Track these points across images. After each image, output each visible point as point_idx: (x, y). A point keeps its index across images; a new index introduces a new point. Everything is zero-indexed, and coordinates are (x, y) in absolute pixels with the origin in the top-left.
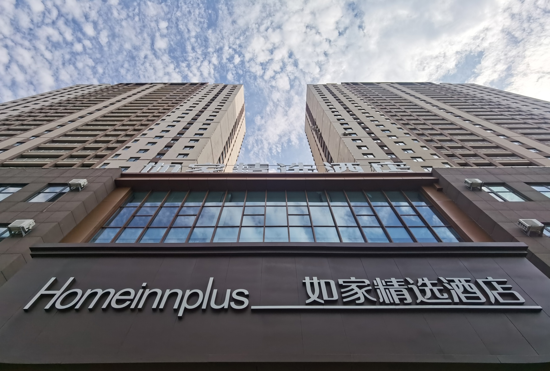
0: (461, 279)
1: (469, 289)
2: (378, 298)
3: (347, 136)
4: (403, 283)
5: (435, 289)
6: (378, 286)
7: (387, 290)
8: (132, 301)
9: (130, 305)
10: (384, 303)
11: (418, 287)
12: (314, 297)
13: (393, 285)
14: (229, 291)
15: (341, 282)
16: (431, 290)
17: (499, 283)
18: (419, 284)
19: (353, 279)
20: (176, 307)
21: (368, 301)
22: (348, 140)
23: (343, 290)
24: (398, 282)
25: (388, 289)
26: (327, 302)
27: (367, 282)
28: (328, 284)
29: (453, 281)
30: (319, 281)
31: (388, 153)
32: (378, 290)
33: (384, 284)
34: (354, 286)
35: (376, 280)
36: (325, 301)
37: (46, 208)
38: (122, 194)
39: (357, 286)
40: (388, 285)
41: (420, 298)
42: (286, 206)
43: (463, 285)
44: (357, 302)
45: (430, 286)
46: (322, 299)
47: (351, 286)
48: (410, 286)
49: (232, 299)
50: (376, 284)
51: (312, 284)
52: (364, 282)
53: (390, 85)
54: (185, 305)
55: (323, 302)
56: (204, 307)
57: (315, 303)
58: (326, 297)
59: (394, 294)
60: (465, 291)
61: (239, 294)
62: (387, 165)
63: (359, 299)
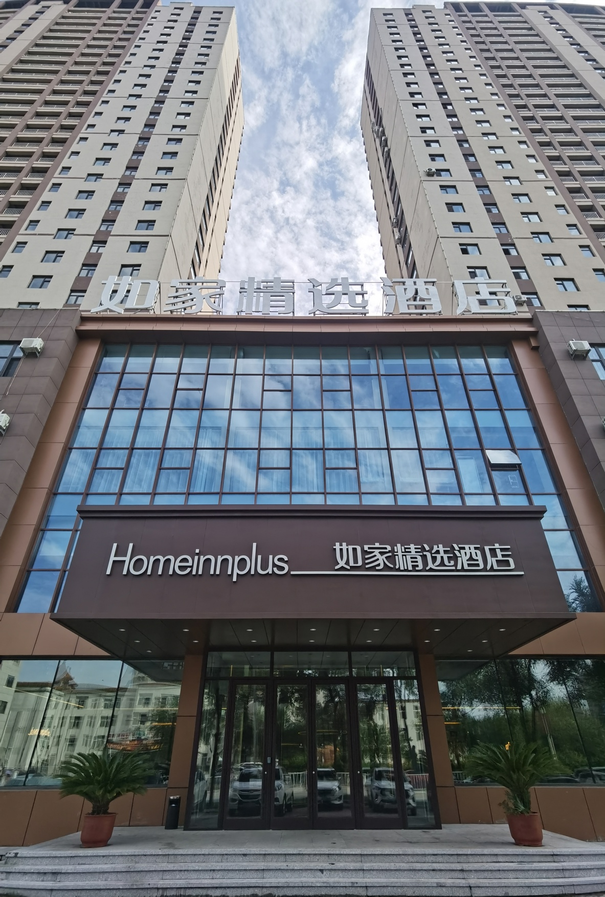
0: (471, 546)
1: (474, 557)
2: (395, 565)
3: (433, 176)
4: (420, 550)
5: (445, 557)
6: (397, 552)
7: (404, 557)
8: (192, 567)
9: (191, 571)
10: (399, 570)
11: (431, 554)
12: (342, 563)
13: (410, 552)
14: (271, 557)
15: (366, 547)
16: (442, 557)
17: (502, 550)
18: (433, 552)
19: (377, 545)
20: (229, 573)
21: (386, 568)
22: (433, 186)
23: (367, 557)
24: (415, 548)
25: (405, 555)
26: (353, 568)
27: (389, 548)
28: (355, 550)
29: (464, 548)
30: (347, 547)
31: (496, 221)
32: (397, 557)
33: (403, 551)
34: (377, 552)
35: (397, 546)
36: (350, 567)
37: (7, 389)
38: (92, 351)
39: (380, 553)
40: (406, 551)
41: (430, 565)
42: (320, 375)
43: (471, 553)
44: (377, 568)
45: (442, 553)
46: (349, 565)
47: (374, 552)
48: (425, 553)
49: (274, 565)
50: (396, 551)
51: (341, 550)
52: (386, 548)
53: (545, 12)
54: (236, 571)
55: (349, 568)
56: (252, 572)
57: (342, 569)
58: (352, 563)
59: (409, 560)
60: (471, 558)
61: (280, 560)
62: (477, 284)
63: (379, 565)
